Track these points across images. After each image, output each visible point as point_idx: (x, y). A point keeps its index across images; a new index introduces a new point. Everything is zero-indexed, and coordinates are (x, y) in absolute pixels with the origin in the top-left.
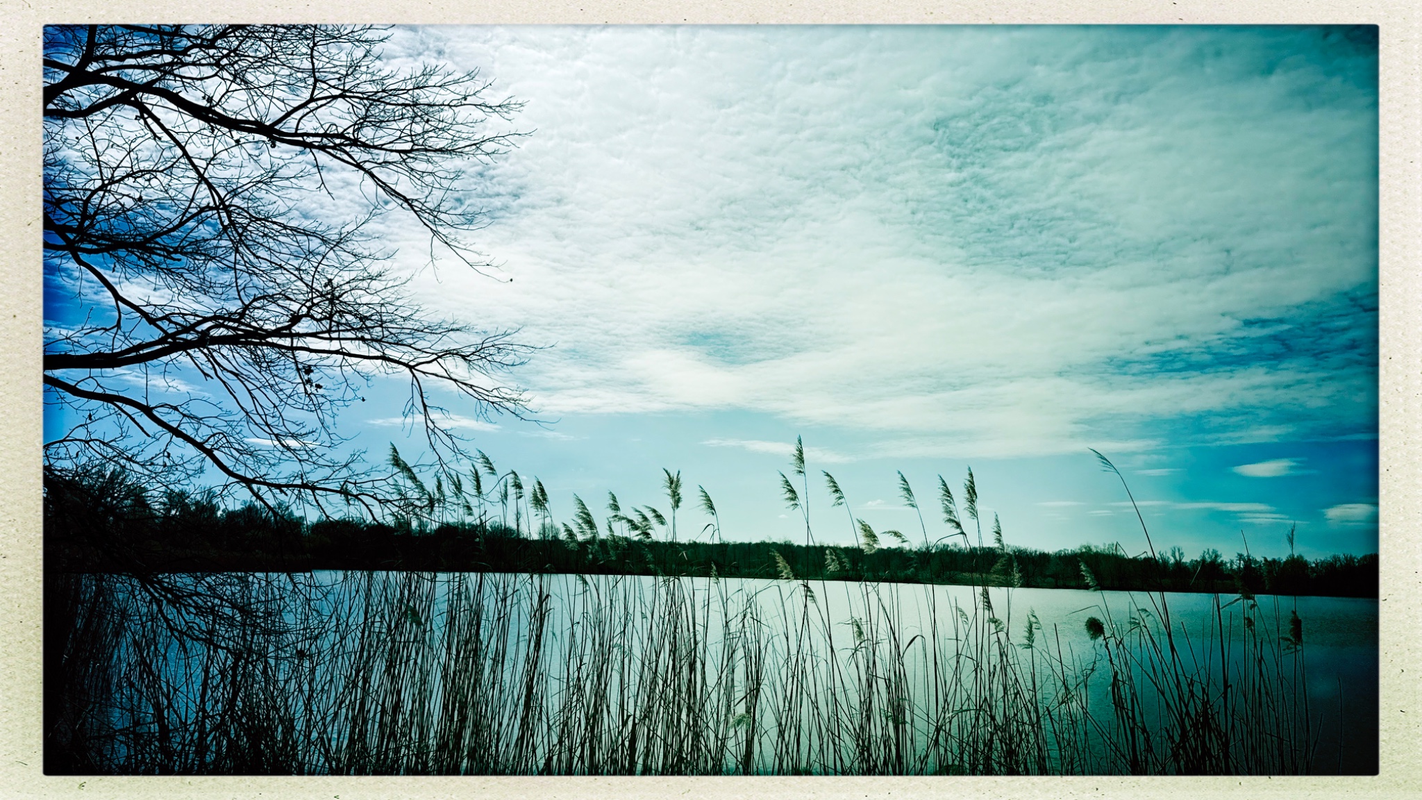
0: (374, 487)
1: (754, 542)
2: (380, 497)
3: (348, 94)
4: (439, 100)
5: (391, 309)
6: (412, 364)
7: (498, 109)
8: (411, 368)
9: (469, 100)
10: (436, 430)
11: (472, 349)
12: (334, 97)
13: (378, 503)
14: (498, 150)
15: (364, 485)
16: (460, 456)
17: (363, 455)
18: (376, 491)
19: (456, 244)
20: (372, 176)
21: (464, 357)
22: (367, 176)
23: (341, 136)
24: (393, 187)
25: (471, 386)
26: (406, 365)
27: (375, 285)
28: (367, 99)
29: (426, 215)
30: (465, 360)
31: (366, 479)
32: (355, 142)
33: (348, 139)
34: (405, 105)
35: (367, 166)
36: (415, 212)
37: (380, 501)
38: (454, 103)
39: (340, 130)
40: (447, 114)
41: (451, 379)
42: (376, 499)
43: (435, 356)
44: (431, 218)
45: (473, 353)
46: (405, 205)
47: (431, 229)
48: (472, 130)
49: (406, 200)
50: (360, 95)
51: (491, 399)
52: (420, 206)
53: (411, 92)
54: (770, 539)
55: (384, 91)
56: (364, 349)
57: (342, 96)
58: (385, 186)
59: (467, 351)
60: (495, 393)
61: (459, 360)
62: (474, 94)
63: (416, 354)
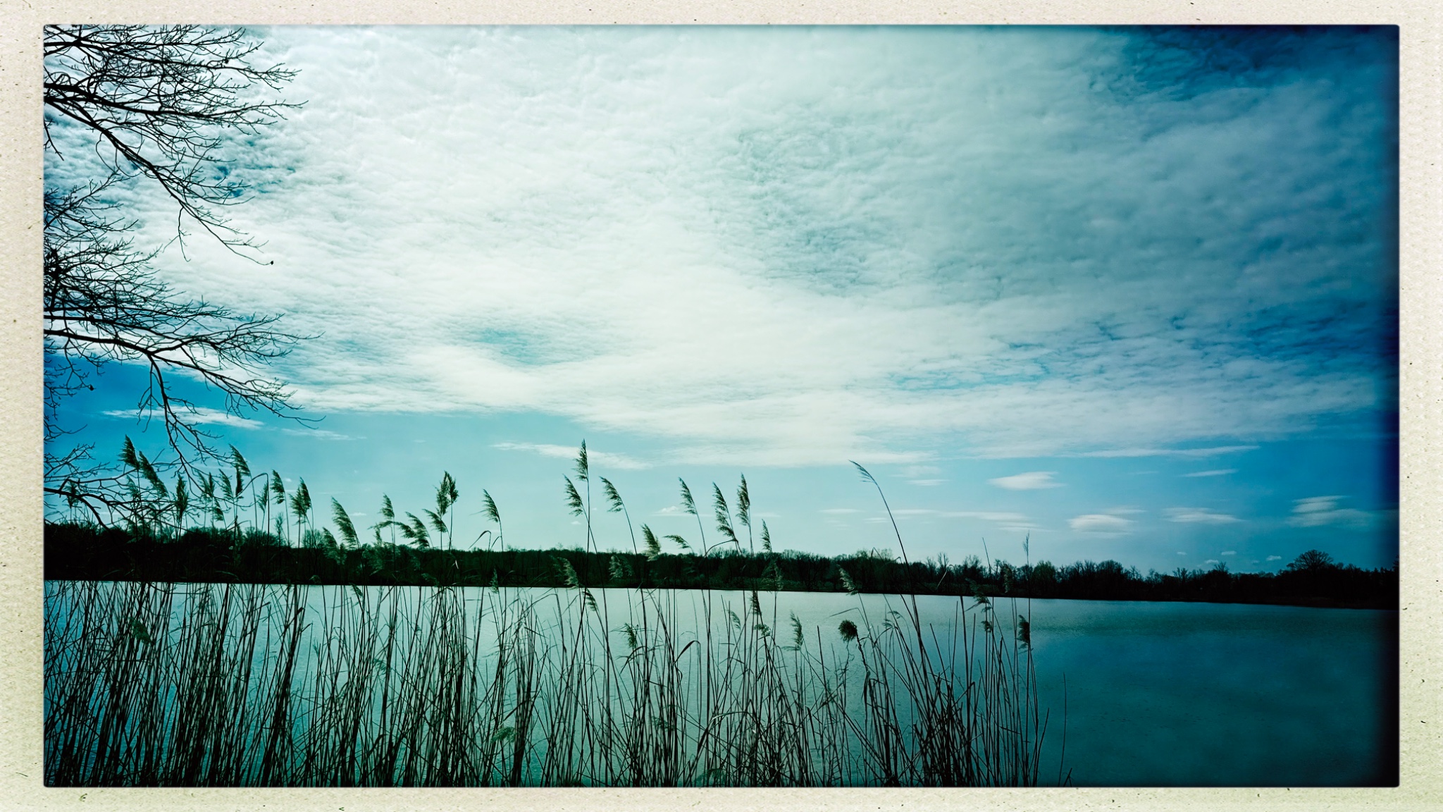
0: (101, 487)
1: (544, 549)
2: (108, 499)
3: (83, 42)
4: (197, 59)
5: (128, 287)
6: (151, 349)
7: (264, 76)
8: (150, 354)
9: (232, 63)
10: (178, 425)
11: (224, 336)
12: (67, 45)
13: (106, 505)
14: (262, 120)
15: (89, 485)
16: (205, 455)
17: (89, 451)
18: (104, 491)
19: (209, 219)
20: (109, 135)
21: (213, 345)
22: (104, 137)
23: (75, 88)
24: (135, 151)
25: (221, 377)
26: (145, 351)
27: (109, 259)
28: (108, 50)
29: (174, 185)
30: (216, 348)
31: (92, 477)
32: (90, 97)
33: (82, 93)
34: (153, 62)
35: (105, 125)
36: (162, 180)
37: (108, 503)
38: (214, 64)
39: (74, 82)
40: (205, 75)
41: (197, 368)
42: (104, 500)
43: (178, 343)
44: (180, 188)
45: (225, 341)
46: (150, 172)
47: (180, 201)
48: (232, 96)
49: (151, 167)
50: (99, 45)
51: (244, 392)
52: (167, 174)
53: (161, 47)
54: (561, 546)
55: (129, 43)
56: (94, 332)
57: (78, 44)
58: (126, 150)
59: (217, 338)
60: (249, 385)
61: (211, 350)
62: (237, 57)
63: (156, 339)
